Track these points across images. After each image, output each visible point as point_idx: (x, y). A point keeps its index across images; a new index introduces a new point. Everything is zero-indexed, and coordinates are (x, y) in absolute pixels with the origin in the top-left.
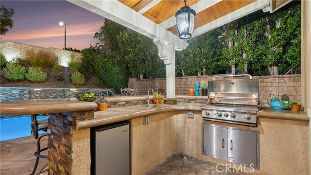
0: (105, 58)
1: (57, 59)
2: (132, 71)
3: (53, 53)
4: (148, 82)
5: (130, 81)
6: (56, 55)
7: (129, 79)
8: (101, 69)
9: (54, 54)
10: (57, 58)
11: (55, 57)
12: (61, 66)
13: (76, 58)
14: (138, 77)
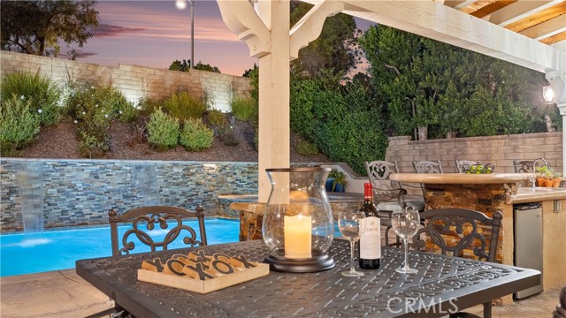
0: (323, 89)
1: (205, 97)
2: (398, 120)
3: (197, 82)
4: (446, 146)
5: (392, 143)
6: (203, 87)
7: (390, 138)
8: (309, 115)
9: (200, 84)
10: (206, 93)
11: (201, 91)
12: (215, 111)
13: (240, 91)
14: (413, 135)
